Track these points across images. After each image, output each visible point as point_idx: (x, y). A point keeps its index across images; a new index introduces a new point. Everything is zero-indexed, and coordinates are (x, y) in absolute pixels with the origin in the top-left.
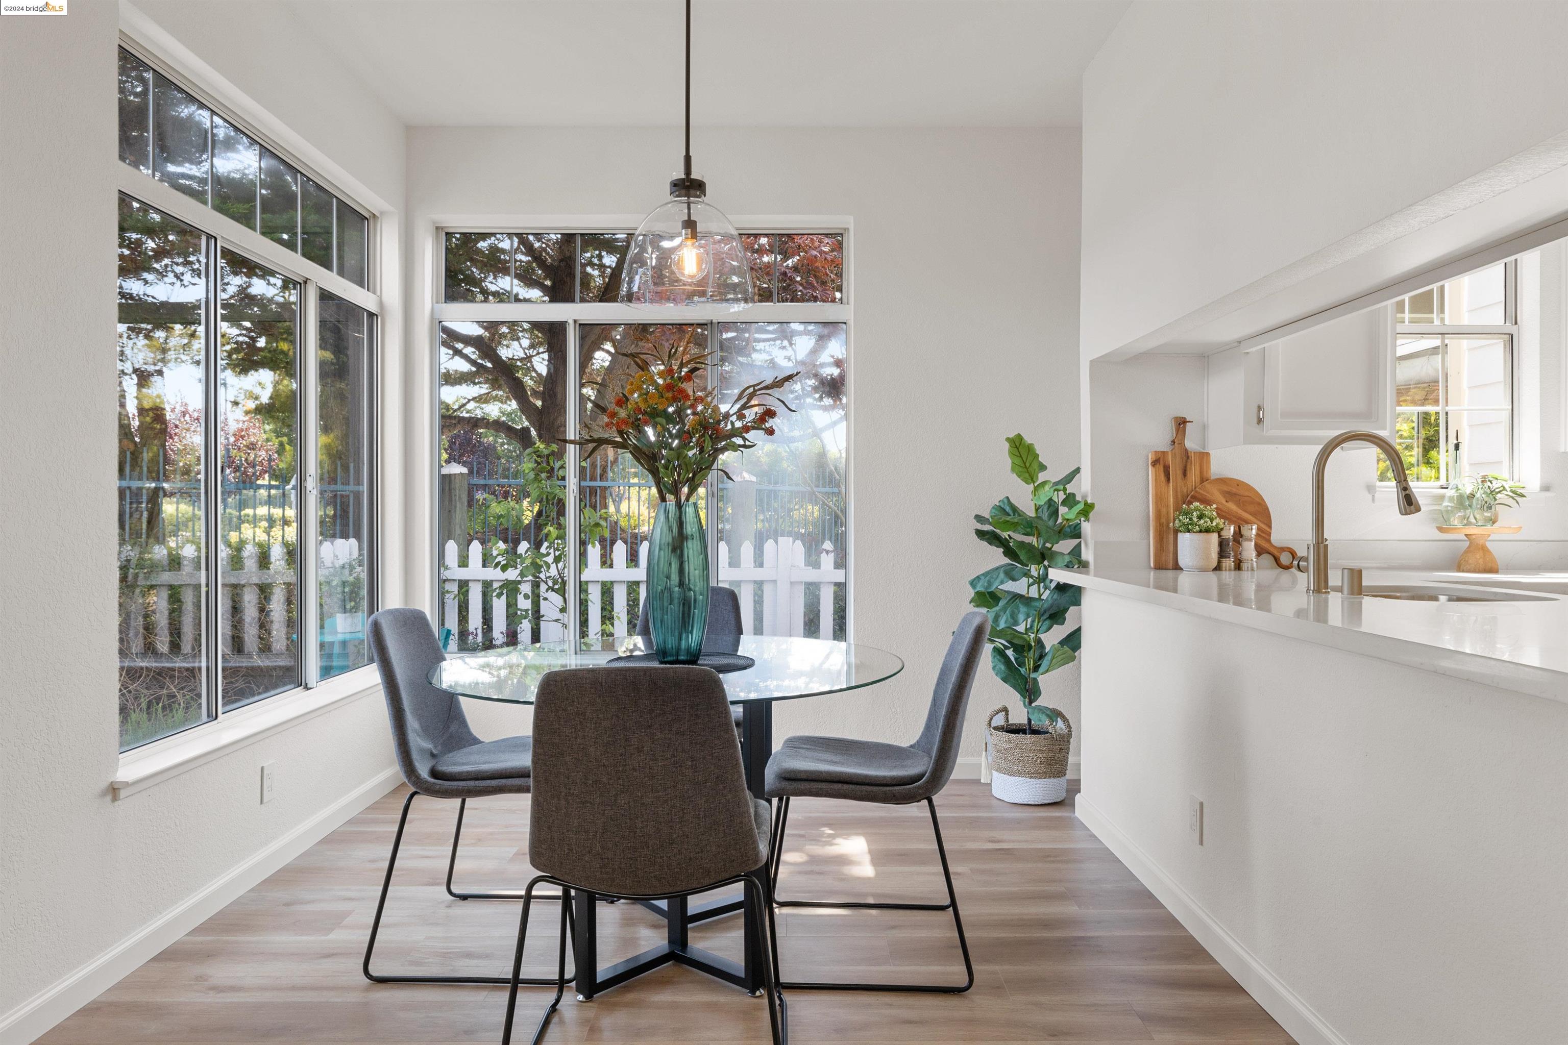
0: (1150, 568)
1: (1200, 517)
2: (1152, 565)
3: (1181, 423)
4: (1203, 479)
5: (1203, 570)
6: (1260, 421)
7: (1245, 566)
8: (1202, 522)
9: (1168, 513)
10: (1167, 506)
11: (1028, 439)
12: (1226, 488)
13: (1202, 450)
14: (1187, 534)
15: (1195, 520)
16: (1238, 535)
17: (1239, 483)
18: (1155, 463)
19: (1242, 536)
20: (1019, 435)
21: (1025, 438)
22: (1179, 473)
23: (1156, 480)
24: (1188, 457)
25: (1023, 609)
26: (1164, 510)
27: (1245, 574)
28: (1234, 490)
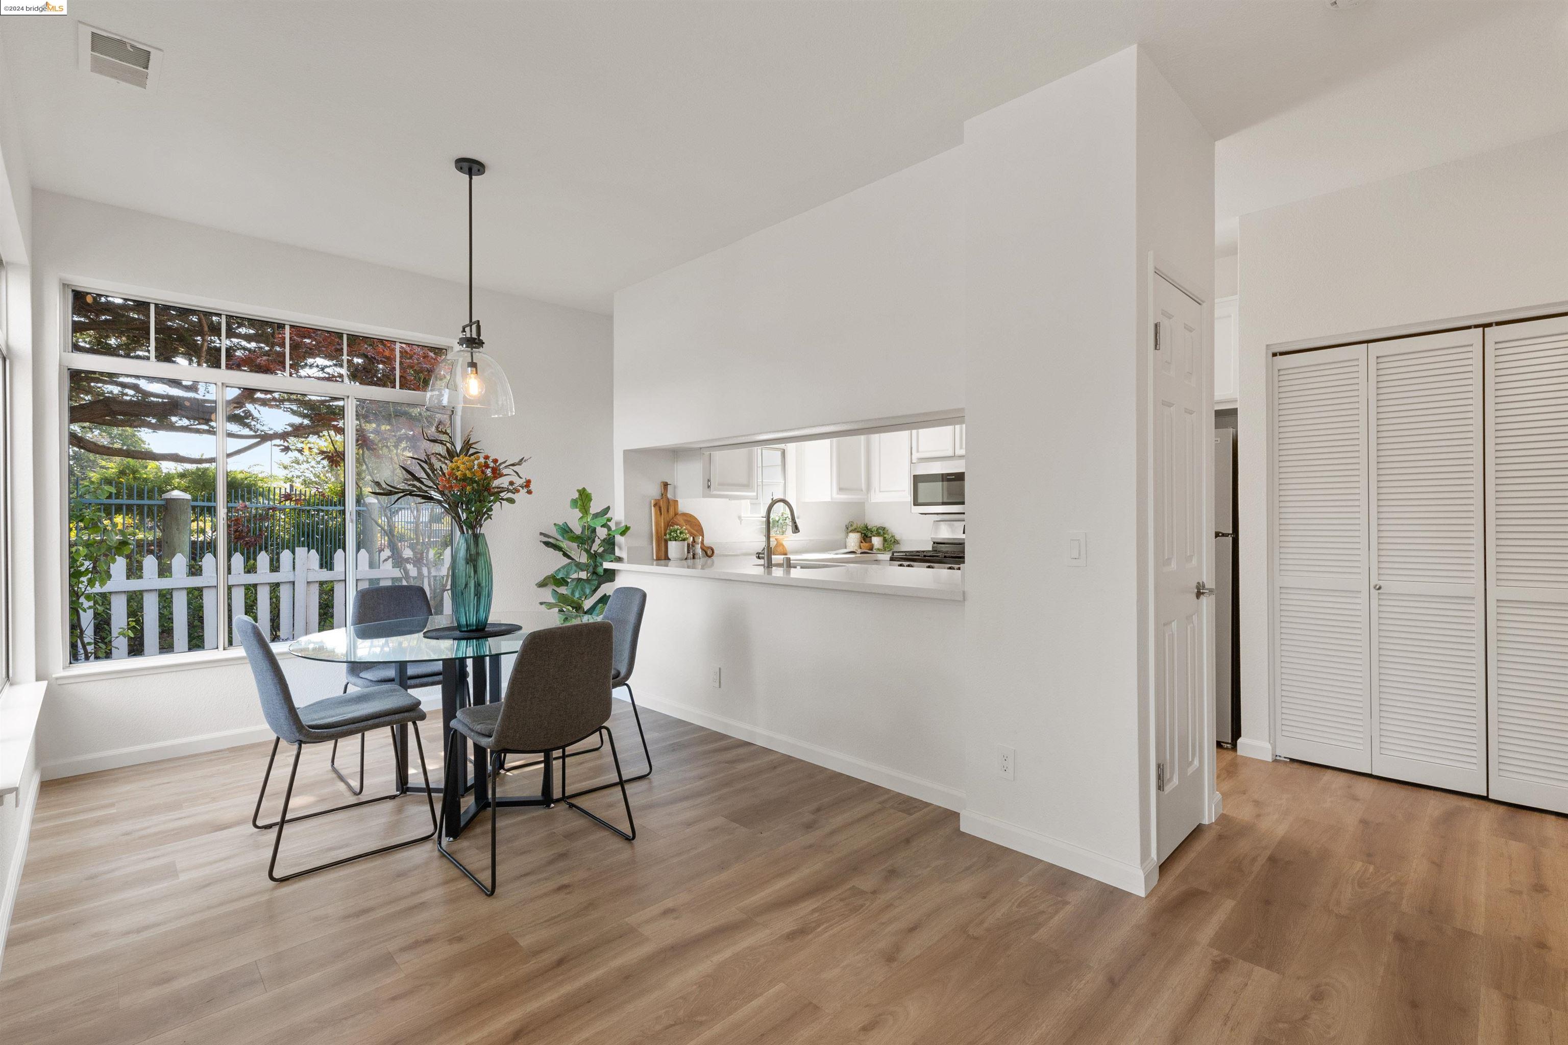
0: (653, 559)
1: (681, 533)
2: (655, 558)
3: (666, 485)
4: (676, 514)
5: (682, 560)
6: (709, 487)
7: (696, 556)
8: (682, 535)
9: (661, 531)
10: (661, 527)
11: (589, 490)
12: (686, 518)
13: (673, 499)
14: (674, 542)
15: (679, 534)
16: (694, 541)
17: (691, 516)
18: (655, 505)
19: (695, 542)
20: (584, 488)
21: (588, 490)
22: (666, 510)
23: (656, 514)
24: (669, 502)
25: (587, 586)
26: (659, 531)
27: (697, 561)
28: (689, 519)
